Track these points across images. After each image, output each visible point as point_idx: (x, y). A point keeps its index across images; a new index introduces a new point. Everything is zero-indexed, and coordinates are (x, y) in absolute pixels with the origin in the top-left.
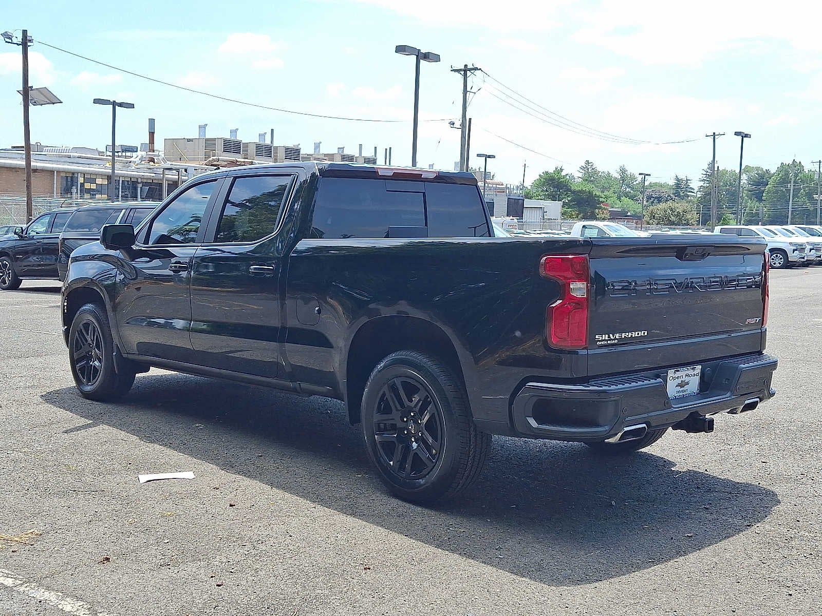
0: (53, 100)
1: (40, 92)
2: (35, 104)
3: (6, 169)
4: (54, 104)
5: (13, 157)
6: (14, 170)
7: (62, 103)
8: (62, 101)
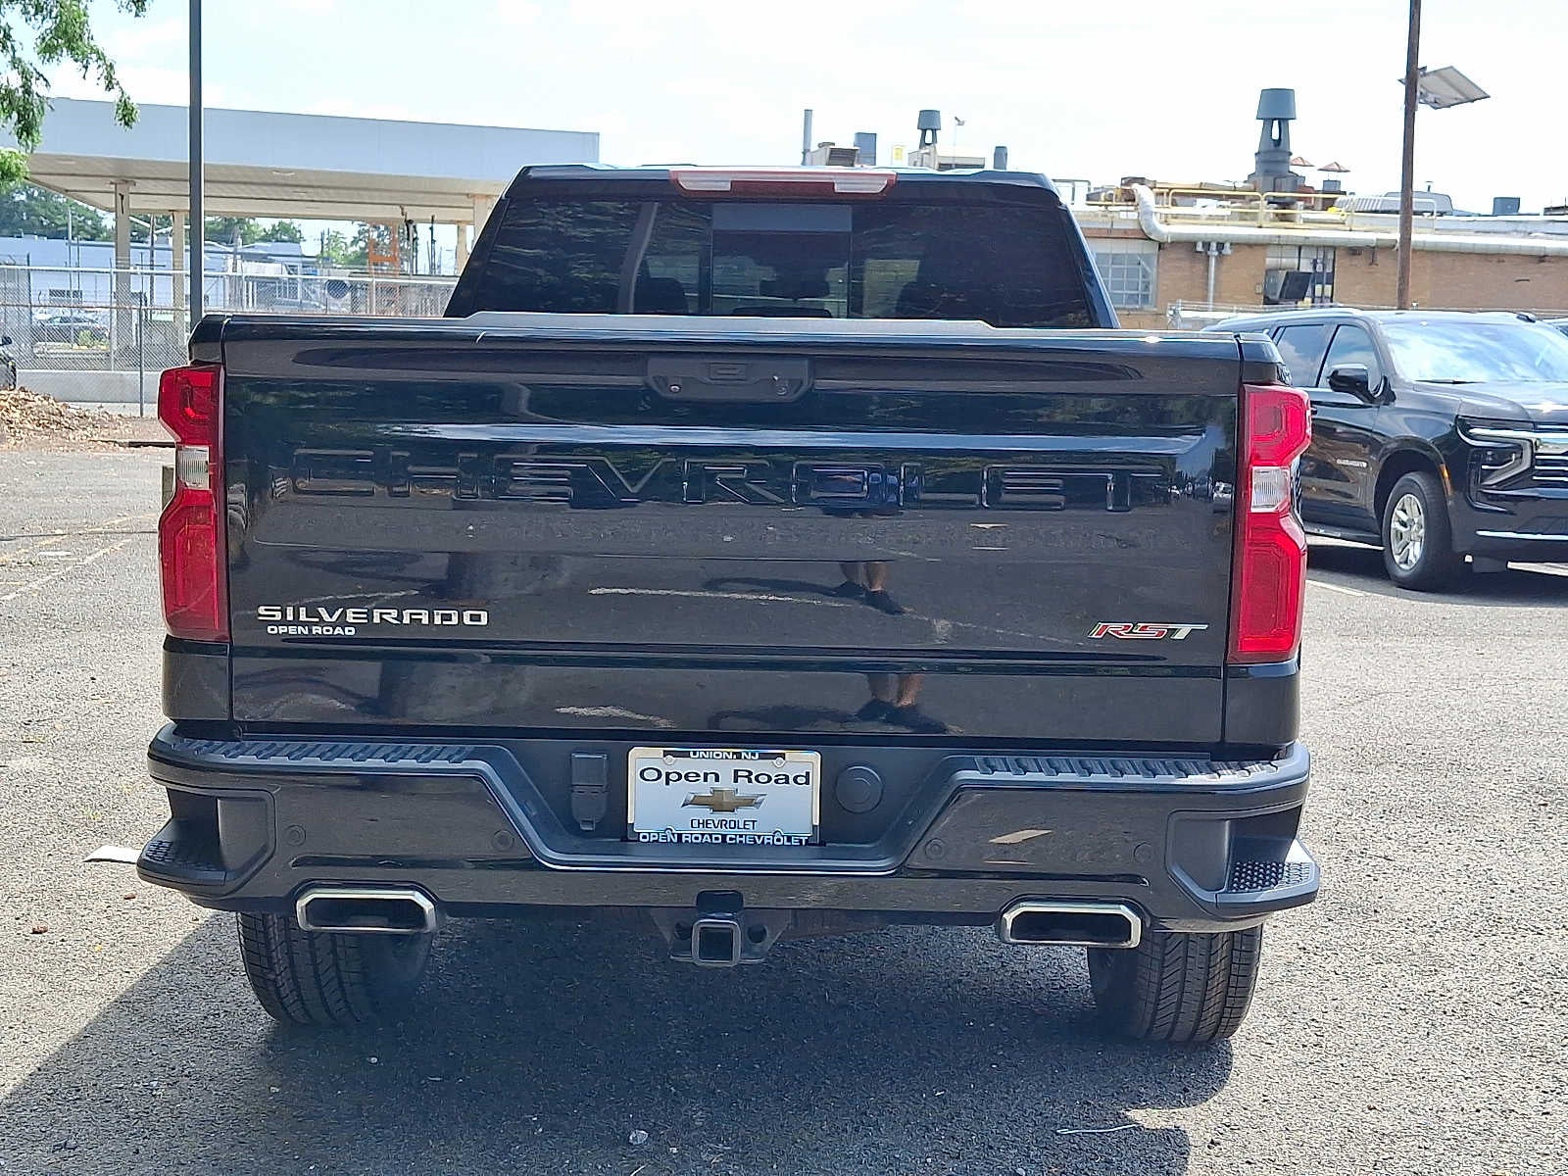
0: (1470, 94)
1: (1440, 76)
2: (1436, 104)
3: (1478, 257)
4: (1473, 101)
5: (1496, 229)
6: (1495, 259)
7: (1489, 97)
8: (1488, 93)
